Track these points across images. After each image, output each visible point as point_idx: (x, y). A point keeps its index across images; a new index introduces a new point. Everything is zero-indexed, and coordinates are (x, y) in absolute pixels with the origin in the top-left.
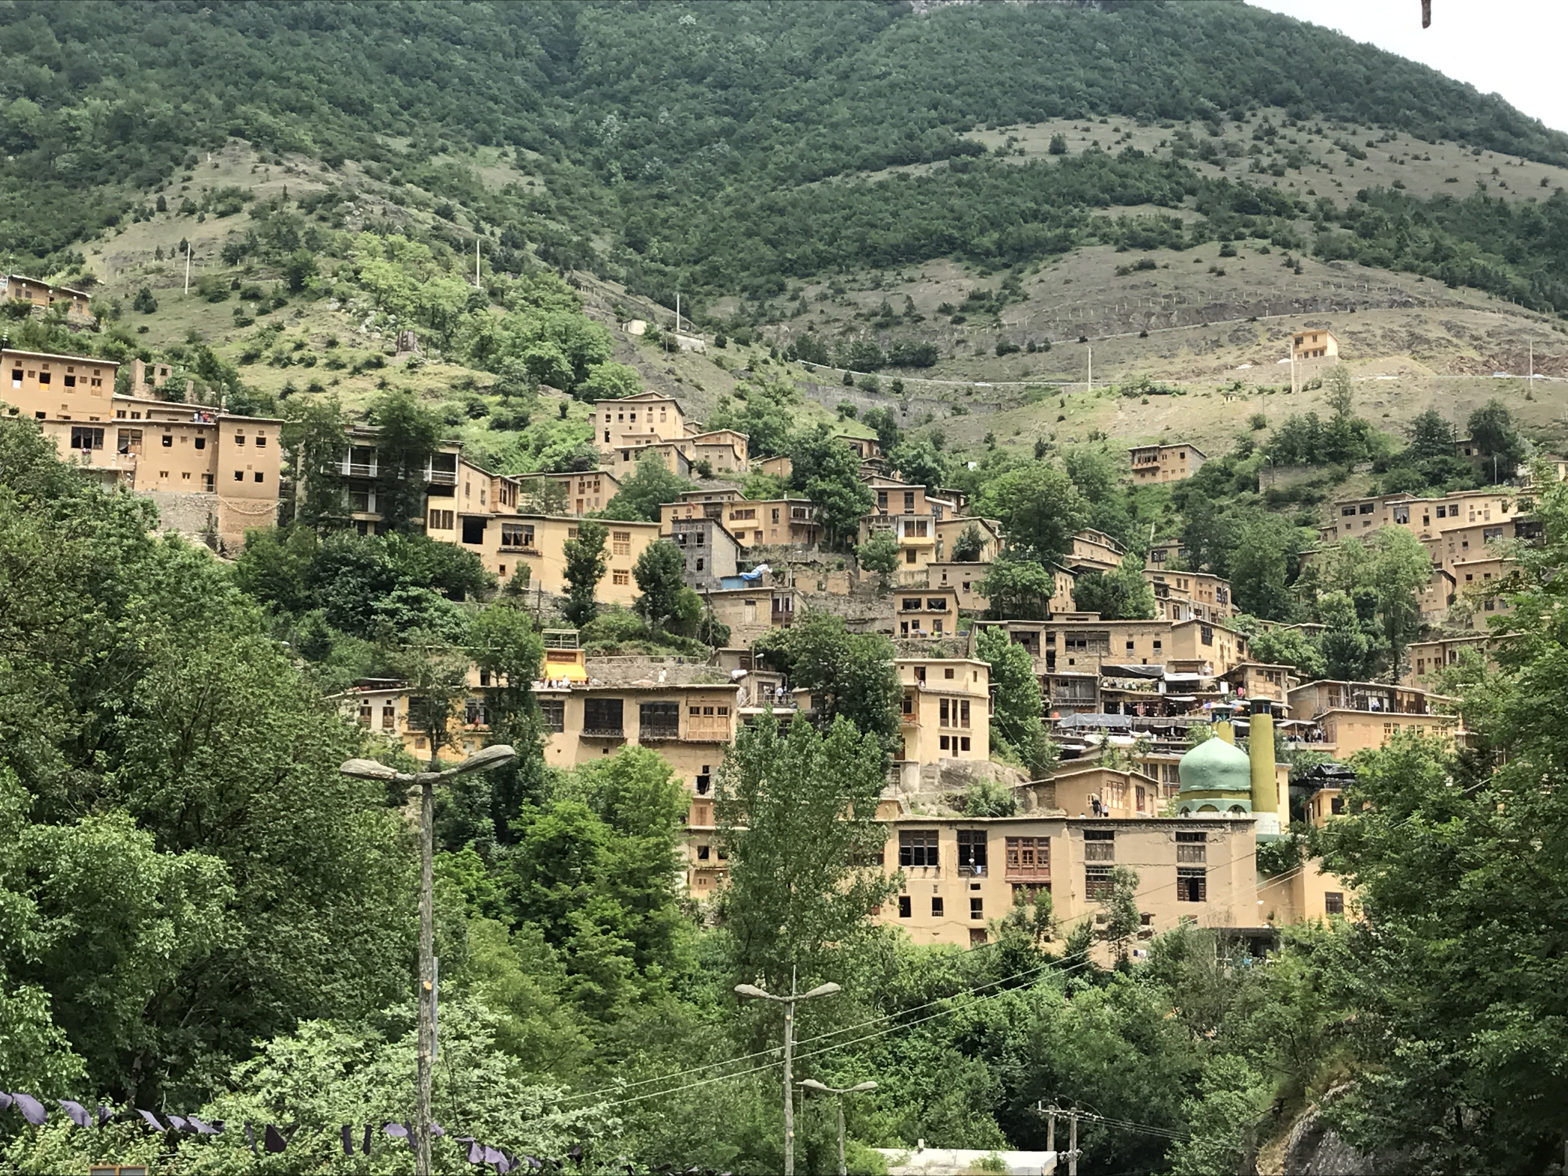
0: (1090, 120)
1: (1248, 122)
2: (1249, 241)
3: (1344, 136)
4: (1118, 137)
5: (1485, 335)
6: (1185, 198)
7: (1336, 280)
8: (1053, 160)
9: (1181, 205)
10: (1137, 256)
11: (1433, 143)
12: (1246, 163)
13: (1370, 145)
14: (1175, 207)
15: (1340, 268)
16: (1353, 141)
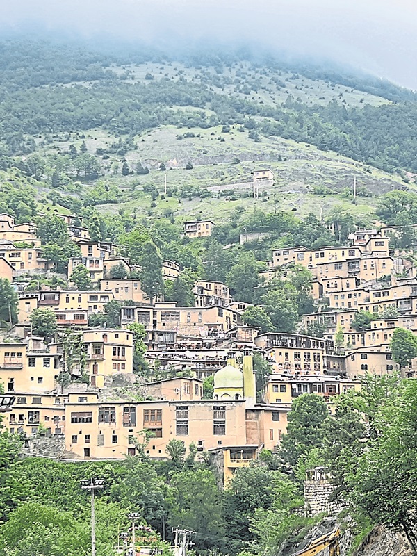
0: (164, 64)
1: (234, 67)
2: (234, 125)
3: (276, 76)
4: (176, 72)
5: (335, 173)
6: (207, 104)
7: (273, 145)
8: (147, 82)
9: (205, 107)
10: (185, 130)
11: (314, 80)
12: (233, 87)
13: (287, 80)
14: (202, 108)
15: (274, 140)
16: (280, 78)
